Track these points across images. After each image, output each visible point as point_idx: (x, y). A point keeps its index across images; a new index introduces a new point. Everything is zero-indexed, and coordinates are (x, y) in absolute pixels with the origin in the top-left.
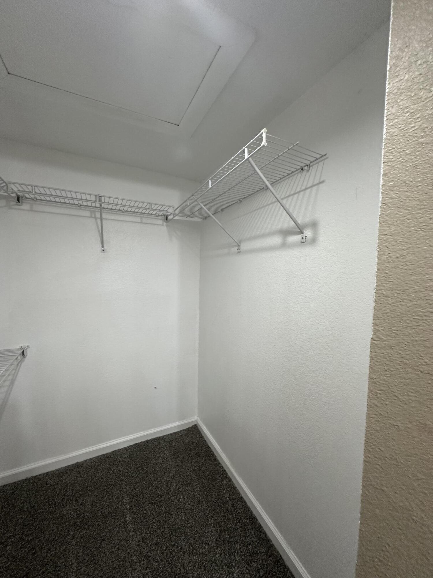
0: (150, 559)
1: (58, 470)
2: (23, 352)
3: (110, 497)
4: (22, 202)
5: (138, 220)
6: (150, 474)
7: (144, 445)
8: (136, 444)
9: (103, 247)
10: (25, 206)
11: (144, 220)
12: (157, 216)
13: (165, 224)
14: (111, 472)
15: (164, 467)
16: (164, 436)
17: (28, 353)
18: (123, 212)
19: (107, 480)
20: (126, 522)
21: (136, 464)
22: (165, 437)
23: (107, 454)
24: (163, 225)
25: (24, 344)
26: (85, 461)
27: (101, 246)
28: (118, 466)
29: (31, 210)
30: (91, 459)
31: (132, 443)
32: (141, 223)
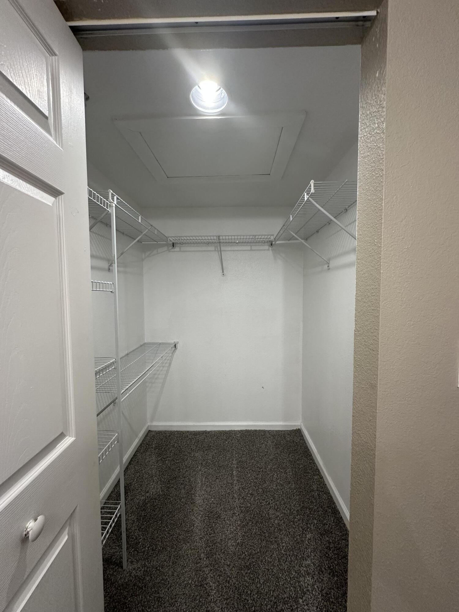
0: (246, 500)
1: (194, 431)
2: (175, 345)
3: (224, 457)
4: (175, 247)
5: (249, 248)
6: (254, 452)
7: (253, 432)
8: (247, 430)
9: (223, 272)
10: (177, 249)
11: (254, 248)
12: (263, 243)
13: (270, 248)
14: (227, 442)
15: (266, 451)
16: (270, 430)
17: (178, 346)
18: (237, 244)
19: (223, 446)
20: (233, 474)
21: (245, 443)
22: (270, 432)
23: (225, 431)
24: (268, 250)
25: (176, 340)
26: (211, 431)
27: (222, 271)
28: (232, 440)
29: (180, 251)
30: (214, 431)
31: (244, 429)
32: (251, 250)
